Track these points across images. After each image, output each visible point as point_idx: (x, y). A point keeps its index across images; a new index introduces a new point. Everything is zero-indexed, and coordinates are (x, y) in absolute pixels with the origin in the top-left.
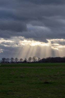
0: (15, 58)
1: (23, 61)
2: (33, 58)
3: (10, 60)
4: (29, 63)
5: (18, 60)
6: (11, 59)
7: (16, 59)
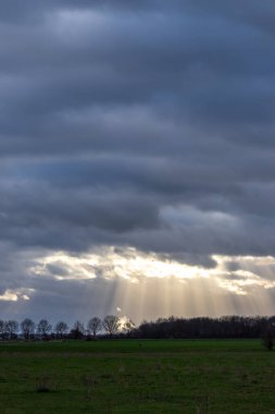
0: (37, 322)
1: (68, 332)
2: (106, 321)
3: (19, 327)
4: (89, 338)
5: (50, 327)
6: (23, 324)
7: (44, 323)
